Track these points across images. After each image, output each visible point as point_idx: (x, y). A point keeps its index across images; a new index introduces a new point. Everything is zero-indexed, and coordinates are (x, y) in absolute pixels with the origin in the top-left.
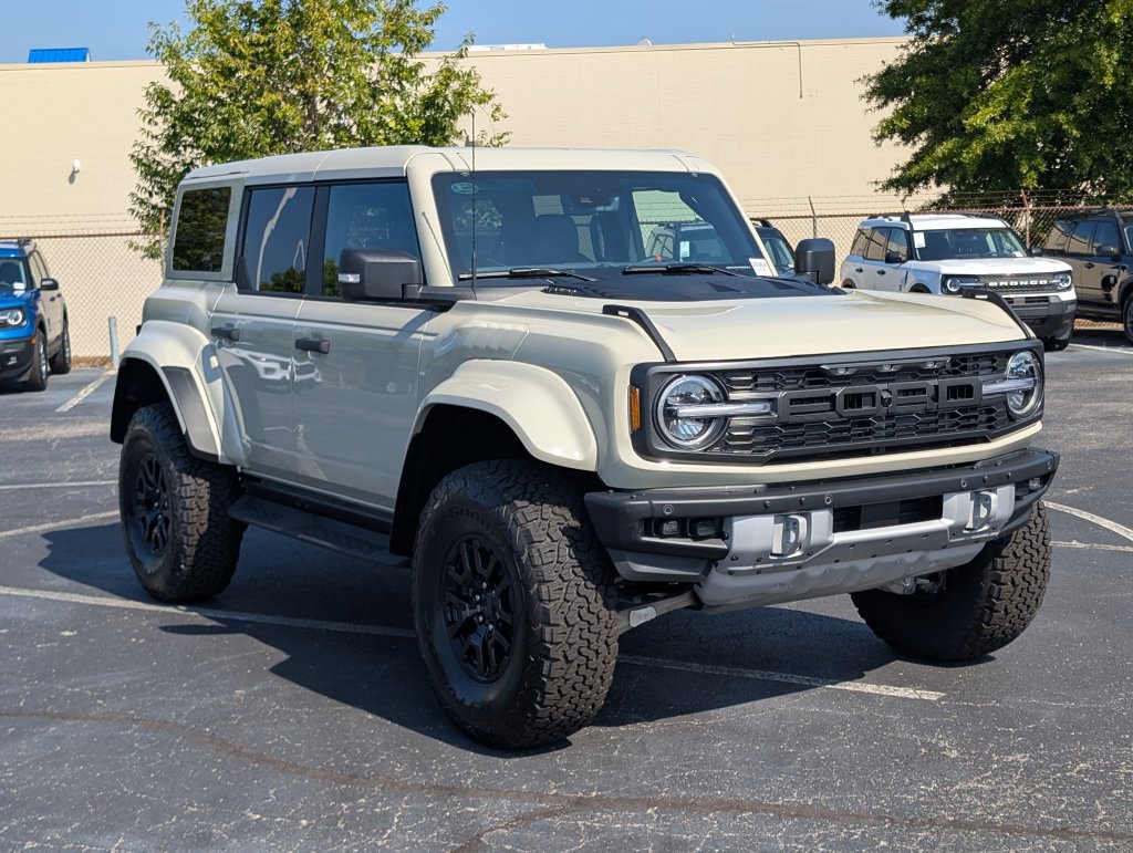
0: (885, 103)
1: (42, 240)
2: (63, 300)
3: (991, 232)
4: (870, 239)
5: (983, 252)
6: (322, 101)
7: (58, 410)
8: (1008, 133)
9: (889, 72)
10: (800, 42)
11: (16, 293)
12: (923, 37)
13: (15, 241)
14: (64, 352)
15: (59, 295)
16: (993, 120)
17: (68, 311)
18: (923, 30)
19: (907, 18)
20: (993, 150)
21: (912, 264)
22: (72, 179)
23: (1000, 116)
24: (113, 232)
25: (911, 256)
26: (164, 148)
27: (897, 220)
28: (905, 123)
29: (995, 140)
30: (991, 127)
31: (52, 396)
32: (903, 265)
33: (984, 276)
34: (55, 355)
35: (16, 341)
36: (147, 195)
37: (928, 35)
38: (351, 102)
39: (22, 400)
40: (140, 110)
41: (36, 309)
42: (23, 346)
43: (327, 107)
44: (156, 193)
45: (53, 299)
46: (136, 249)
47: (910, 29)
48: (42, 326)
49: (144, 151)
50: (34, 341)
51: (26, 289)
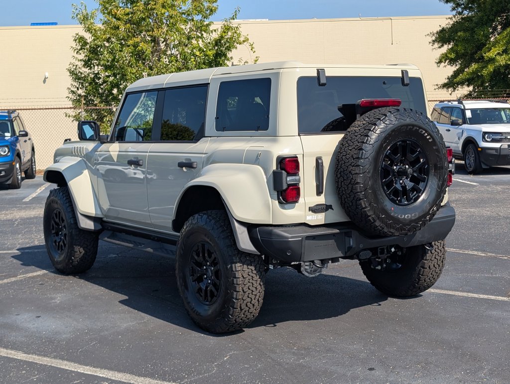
0: (442, 46)
1: (22, 111)
2: (32, 141)
3: (504, 110)
4: (440, 114)
5: (500, 121)
6: (163, 43)
7: (24, 201)
8: (507, 61)
9: (443, 30)
10: (392, 18)
11: (6, 138)
12: (460, 13)
13: (7, 111)
14: (32, 168)
15: (29, 139)
16: (498, 54)
17: (35, 147)
18: (460, 10)
19: (452, 4)
20: (499, 69)
21: (465, 126)
22: (44, 82)
23: (502, 52)
24: (58, 107)
25: (464, 122)
26: (84, 66)
27: (456, 103)
28: (453, 56)
29: (500, 64)
30: (498, 58)
31: (23, 192)
32: (460, 127)
33: (505, 133)
34: (27, 170)
35: (5, 163)
36: (76, 89)
37: (462, 12)
38: (177, 42)
39: (7, 194)
40: (72, 47)
41: (16, 146)
42: (8, 166)
43: (165, 45)
44: (81, 88)
45: (25, 141)
46: (69, 116)
47: (454, 9)
48: (19, 155)
49: (75, 67)
50: (14, 164)
51: (11, 136)
